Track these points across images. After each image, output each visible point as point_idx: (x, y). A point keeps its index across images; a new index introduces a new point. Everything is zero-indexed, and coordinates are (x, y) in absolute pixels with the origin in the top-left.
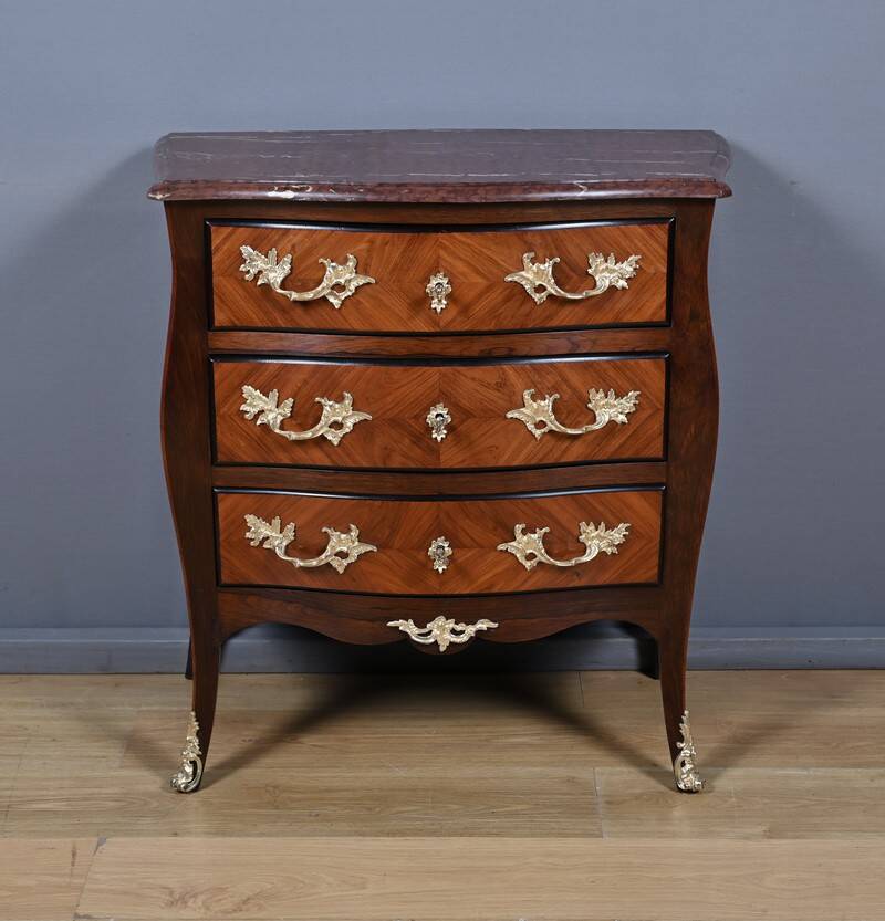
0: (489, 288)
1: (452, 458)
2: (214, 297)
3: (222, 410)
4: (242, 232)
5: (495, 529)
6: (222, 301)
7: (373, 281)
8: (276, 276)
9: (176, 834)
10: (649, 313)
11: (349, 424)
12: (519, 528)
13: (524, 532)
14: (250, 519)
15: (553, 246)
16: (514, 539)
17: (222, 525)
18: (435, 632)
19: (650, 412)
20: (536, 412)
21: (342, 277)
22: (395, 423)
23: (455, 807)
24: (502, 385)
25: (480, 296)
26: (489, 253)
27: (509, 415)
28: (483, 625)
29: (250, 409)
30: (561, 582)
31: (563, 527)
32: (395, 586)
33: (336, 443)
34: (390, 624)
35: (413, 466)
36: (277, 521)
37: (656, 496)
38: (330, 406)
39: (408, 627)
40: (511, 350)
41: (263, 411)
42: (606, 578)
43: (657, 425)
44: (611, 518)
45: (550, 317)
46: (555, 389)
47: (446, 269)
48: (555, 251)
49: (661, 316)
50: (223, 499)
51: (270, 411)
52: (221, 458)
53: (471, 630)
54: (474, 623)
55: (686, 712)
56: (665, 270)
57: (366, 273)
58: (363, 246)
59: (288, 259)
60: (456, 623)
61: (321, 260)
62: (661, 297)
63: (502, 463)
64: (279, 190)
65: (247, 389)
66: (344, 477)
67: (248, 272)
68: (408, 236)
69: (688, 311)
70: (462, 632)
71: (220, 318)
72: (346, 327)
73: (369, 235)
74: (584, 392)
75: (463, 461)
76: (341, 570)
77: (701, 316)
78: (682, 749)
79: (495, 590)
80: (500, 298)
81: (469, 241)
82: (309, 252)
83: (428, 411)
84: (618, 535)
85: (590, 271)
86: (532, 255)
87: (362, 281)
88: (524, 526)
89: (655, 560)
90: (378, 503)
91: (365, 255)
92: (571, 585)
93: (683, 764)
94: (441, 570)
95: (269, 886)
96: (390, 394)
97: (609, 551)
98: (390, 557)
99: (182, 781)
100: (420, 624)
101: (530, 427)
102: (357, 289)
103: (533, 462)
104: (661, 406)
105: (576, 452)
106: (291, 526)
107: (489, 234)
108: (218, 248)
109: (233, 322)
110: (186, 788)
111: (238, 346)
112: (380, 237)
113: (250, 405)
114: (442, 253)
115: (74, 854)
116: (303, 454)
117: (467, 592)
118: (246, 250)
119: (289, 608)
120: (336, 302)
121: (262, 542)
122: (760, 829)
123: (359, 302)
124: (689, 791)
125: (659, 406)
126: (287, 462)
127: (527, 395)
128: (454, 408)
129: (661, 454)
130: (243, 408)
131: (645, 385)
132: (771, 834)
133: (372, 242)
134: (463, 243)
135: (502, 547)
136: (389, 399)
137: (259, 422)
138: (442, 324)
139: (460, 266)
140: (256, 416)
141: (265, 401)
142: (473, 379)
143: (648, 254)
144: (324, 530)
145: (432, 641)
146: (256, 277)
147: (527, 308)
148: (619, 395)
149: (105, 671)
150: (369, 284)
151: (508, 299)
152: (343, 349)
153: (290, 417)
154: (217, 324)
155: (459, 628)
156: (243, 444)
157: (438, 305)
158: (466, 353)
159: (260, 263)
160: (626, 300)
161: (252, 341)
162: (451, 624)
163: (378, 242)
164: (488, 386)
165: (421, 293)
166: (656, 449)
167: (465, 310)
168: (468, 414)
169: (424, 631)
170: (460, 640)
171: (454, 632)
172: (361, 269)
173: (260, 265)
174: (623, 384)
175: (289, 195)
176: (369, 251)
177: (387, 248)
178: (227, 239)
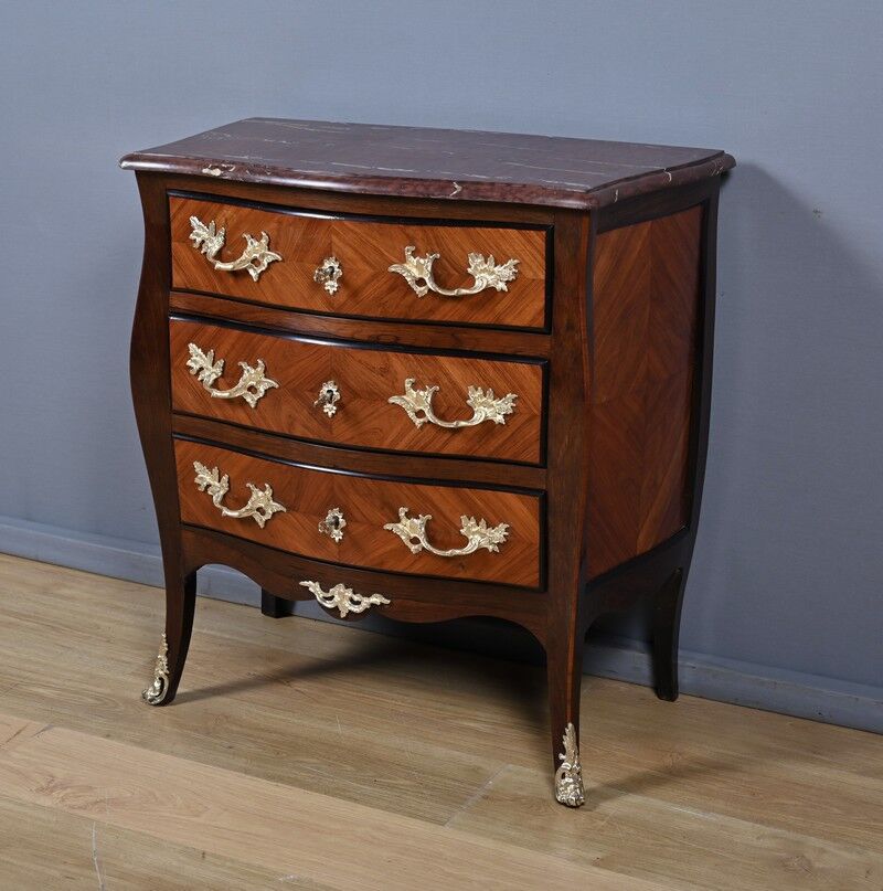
0: (374, 277)
1: (343, 434)
2: (173, 260)
3: (175, 363)
4: (192, 204)
5: (382, 508)
6: (178, 264)
7: (280, 259)
8: (214, 245)
9: (108, 736)
10: (528, 318)
11: (262, 389)
12: (402, 512)
13: (408, 515)
14: (198, 466)
15: (434, 242)
16: (399, 521)
17: (178, 467)
18: (337, 598)
19: (527, 417)
20: (415, 401)
21: (257, 252)
22: (297, 393)
23: (349, 768)
24: (385, 371)
25: (367, 282)
26: (374, 242)
27: (391, 400)
28: (376, 599)
29: (193, 365)
30: (446, 571)
31: (445, 517)
32: (303, 548)
33: (253, 406)
34: (302, 583)
35: (310, 436)
36: (215, 470)
37: (535, 501)
38: (248, 370)
39: (314, 587)
40: (397, 338)
41: (203, 369)
42: (489, 575)
43: (534, 430)
44: (491, 517)
45: (432, 311)
46: (435, 381)
47: (337, 253)
48: (435, 248)
49: (540, 322)
50: (178, 444)
51: (208, 369)
52: (175, 406)
53: (366, 602)
54: (369, 596)
55: (569, 725)
56: (543, 277)
57: (275, 250)
58: (273, 225)
59: (222, 231)
60: (354, 593)
61: (244, 235)
62: (540, 303)
63: (385, 445)
64: (211, 168)
65: (193, 347)
66: (263, 438)
67: (195, 241)
69: (565, 322)
70: (358, 603)
71: (177, 280)
72: (263, 300)
73: (278, 216)
74: (464, 388)
75: (353, 438)
76: (262, 525)
77: (576, 326)
78: (563, 761)
79: (386, 568)
80: (385, 287)
81: (357, 230)
82: (237, 227)
83: (321, 387)
84: (499, 534)
85: (470, 270)
86: (414, 248)
87: (272, 257)
88: (408, 510)
89: (536, 566)
91: (275, 233)
92: (458, 576)
93: (563, 776)
94: (337, 539)
96: (292, 366)
97: (491, 548)
98: (297, 520)
99: (150, 694)
100: (325, 589)
101: (411, 414)
102: (269, 264)
103: (416, 449)
104: (537, 411)
105: (455, 446)
106: (225, 478)
107: (375, 225)
108: (175, 216)
109: (185, 284)
110: (151, 700)
111: (190, 307)
112: (286, 218)
113: (195, 362)
114: (334, 238)
115: (18, 733)
116: (231, 412)
117: (361, 564)
118: (194, 221)
119: (233, 554)
120: (254, 275)
121: (206, 489)
123: (272, 277)
125: (536, 411)
126: (220, 417)
127: (408, 384)
128: (343, 386)
129: (539, 460)
130: (189, 363)
131: (522, 388)
133: (280, 223)
134: (352, 231)
135: (388, 527)
136: (292, 370)
137: (198, 379)
138: (335, 306)
139: (350, 253)
140: (198, 372)
141: (204, 360)
142: (360, 361)
143: (527, 259)
144: (248, 485)
145: (335, 605)
146: (201, 248)
147: (409, 299)
148: (498, 395)
150: (277, 261)
151: (392, 289)
152: (262, 319)
153: (222, 376)
154: (174, 286)
155: (356, 598)
156: (190, 396)
157: (331, 286)
158: (356, 336)
159: (203, 233)
160: (506, 302)
161: (201, 304)
162: (349, 593)
163: (284, 223)
164: (372, 369)
166: (533, 455)
167: (354, 294)
168: (356, 395)
169: (329, 595)
170: (356, 609)
171: (352, 600)
172: (272, 246)
173: (205, 235)
174: (502, 384)
175: (217, 172)
176: (278, 230)
177: (291, 229)
178: (180, 208)
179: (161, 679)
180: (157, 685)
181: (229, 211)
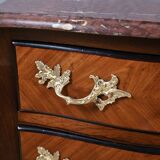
4: (37, 51)
7: (130, 96)
21: (106, 89)
57: (125, 89)
58: (125, 70)
59: (67, 73)
61: (92, 76)
65: (40, 149)
67: (41, 79)
71: (24, 104)
73: (130, 62)
82: (83, 70)
87: (121, 94)
91: (125, 76)
102: (117, 100)
111: (36, 122)
112: (138, 64)
118: (39, 64)
120: (100, 106)
133: (131, 67)
146: (46, 83)
150: (126, 98)
152: (104, 134)
159: (49, 74)
161: (44, 120)
172: (121, 86)
176: (129, 74)
177: (143, 73)
178: (27, 54)
181: (75, 57)
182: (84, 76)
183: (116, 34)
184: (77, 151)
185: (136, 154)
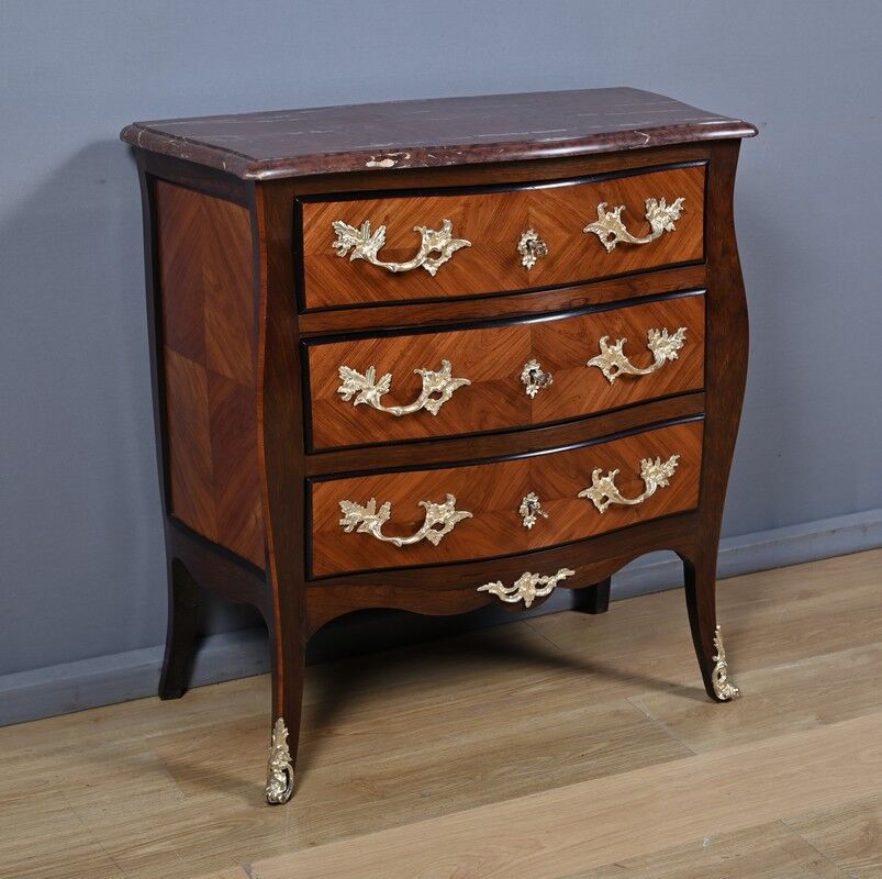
0: (570, 241)
1: (540, 414)
2: (306, 278)
3: (319, 394)
4: (336, 207)
5: (576, 478)
6: (314, 281)
7: (470, 244)
8: (371, 249)
9: (313, 844)
10: (691, 251)
11: (449, 391)
12: (596, 473)
13: (600, 476)
14: (345, 505)
15: (619, 194)
16: (592, 485)
17: (316, 515)
18: (523, 589)
19: (694, 346)
20: (610, 358)
21: (439, 242)
22: (492, 385)
24: (582, 335)
25: (564, 249)
26: (571, 205)
27: (590, 363)
29: (346, 391)
30: (624, 521)
31: (629, 467)
32: (487, 550)
33: (435, 414)
34: (480, 589)
35: (507, 426)
36: (372, 503)
37: (699, 426)
38: (430, 376)
39: (496, 588)
40: (587, 299)
41: (360, 391)
42: (658, 511)
43: (699, 358)
44: (664, 453)
45: (617, 264)
46: (623, 334)
47: (535, 225)
48: (621, 201)
49: (700, 253)
50: (317, 489)
51: (369, 389)
52: (317, 445)
53: (552, 581)
54: (555, 574)
55: (718, 627)
56: (702, 210)
57: (461, 237)
58: (458, 209)
59: (382, 230)
60: (540, 577)
61: (417, 228)
62: (699, 236)
63: (582, 412)
64: (378, 160)
65: (344, 370)
66: (439, 447)
67: (341, 248)
68: (500, 196)
69: (720, 248)
70: (545, 585)
71: (311, 300)
72: (441, 294)
73: (463, 199)
74: (645, 333)
75: (552, 413)
76: (436, 543)
77: (731, 250)
78: (717, 662)
79: (573, 538)
80: (579, 250)
81: (554, 196)
82: (403, 222)
83: (523, 368)
84: (670, 467)
85: (647, 216)
86: (606, 204)
87: (456, 245)
88: (600, 470)
89: (697, 486)
90: (474, 468)
91: (460, 218)
92: (633, 522)
93: (719, 676)
94: (530, 526)
95: (455, 868)
96: (486, 356)
97: (664, 484)
98: (484, 521)
99: (276, 792)
100: (508, 584)
101: (606, 372)
102: (453, 253)
103: (607, 407)
104: (701, 338)
105: (638, 393)
106: (387, 506)
108: (309, 227)
109: (324, 302)
110: (283, 798)
111: (329, 327)
112: (473, 199)
113: (347, 386)
114: (531, 209)
116: (399, 428)
117: (551, 544)
118: (340, 226)
119: (377, 592)
120: (432, 269)
121: (356, 527)
122: (812, 718)
123: (454, 267)
124: (728, 700)
126: (383, 439)
127: (602, 342)
128: (545, 362)
129: (702, 384)
130: (341, 389)
131: (690, 321)
132: (825, 720)
133: (467, 205)
134: (550, 198)
135: (582, 494)
136: (486, 361)
137: (355, 404)
138: (531, 280)
139: (546, 221)
140: (354, 397)
141: (362, 381)
142: (560, 332)
143: (690, 195)
144: (421, 503)
145: (520, 597)
146: (349, 254)
147: (599, 257)
148: (671, 333)
149: (73, 709)
150: (466, 247)
151: (586, 249)
152: (436, 316)
153: (389, 393)
154: (308, 306)
155: (542, 581)
156: (339, 428)
157: (529, 261)
158: (551, 307)
160: (674, 241)
162: (535, 579)
163: (473, 205)
164: (571, 336)
165: (513, 252)
166: (698, 383)
167: (550, 265)
169: (512, 590)
170: (542, 593)
171: (538, 586)
172: (456, 232)
173: (354, 240)
174: (673, 321)
175: (389, 163)
176: (464, 215)
177: (481, 209)
178: (318, 215)
179: (286, 771)
180: (282, 778)
181: (391, 206)
182: (406, 229)
183: (449, 163)
184: (402, 355)
185: (488, 330)
